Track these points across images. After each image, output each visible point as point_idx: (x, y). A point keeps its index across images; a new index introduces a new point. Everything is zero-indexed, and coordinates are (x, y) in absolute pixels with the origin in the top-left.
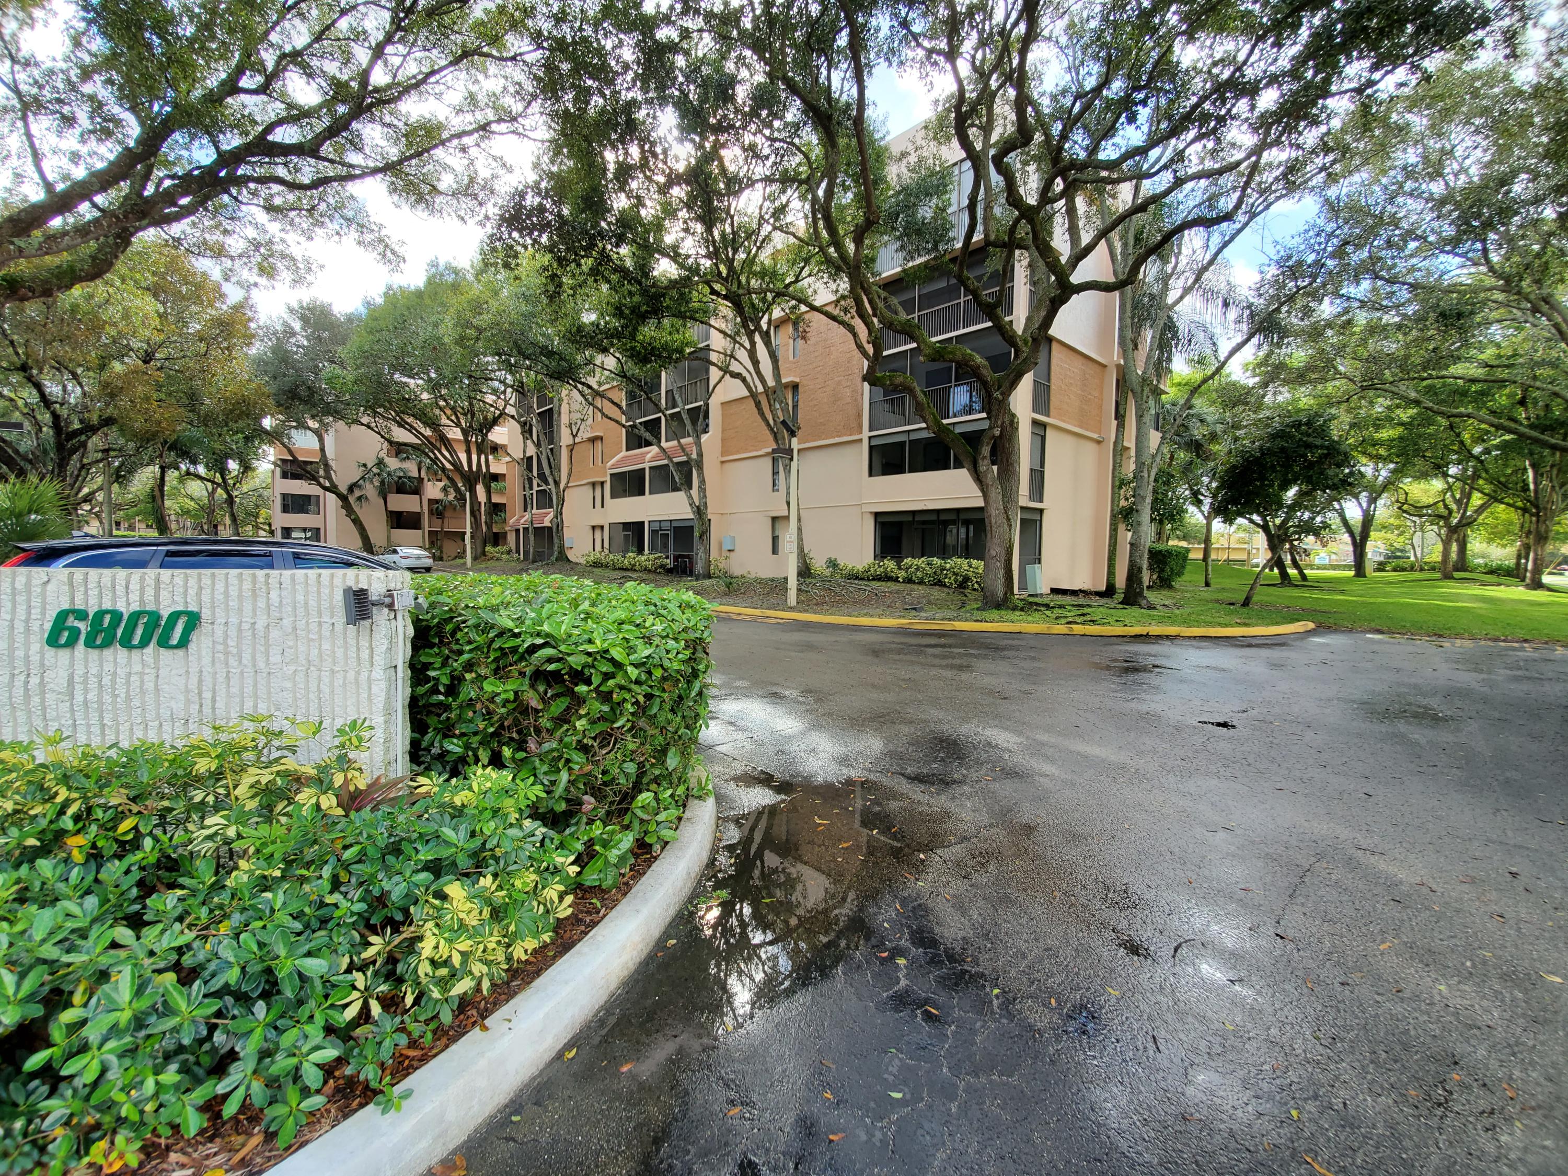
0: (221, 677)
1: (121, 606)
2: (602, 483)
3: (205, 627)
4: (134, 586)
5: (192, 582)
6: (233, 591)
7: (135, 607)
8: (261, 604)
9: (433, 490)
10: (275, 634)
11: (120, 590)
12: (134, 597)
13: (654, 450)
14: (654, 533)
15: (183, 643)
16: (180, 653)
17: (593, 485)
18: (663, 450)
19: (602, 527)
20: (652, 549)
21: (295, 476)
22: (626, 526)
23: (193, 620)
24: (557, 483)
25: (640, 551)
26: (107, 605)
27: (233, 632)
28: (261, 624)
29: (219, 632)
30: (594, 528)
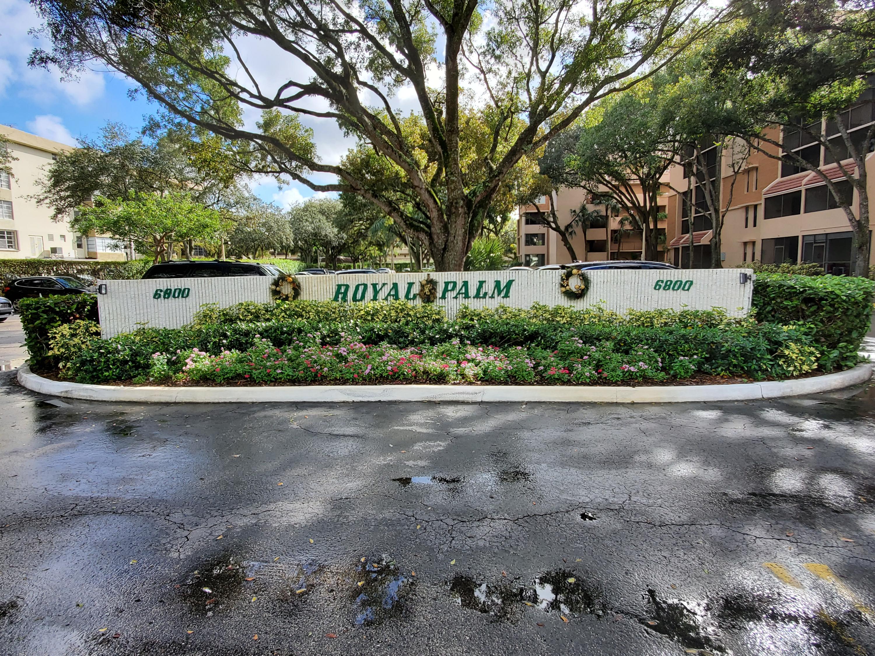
0: (698, 298)
1: (672, 279)
2: (756, 207)
3: (694, 285)
4: (676, 274)
5: (691, 273)
6: (703, 275)
7: (676, 279)
8: (710, 278)
9: (614, 224)
10: (714, 287)
11: (672, 275)
12: (676, 277)
13: (811, 174)
14: (807, 246)
15: (688, 290)
16: (687, 292)
17: (747, 208)
18: (820, 172)
19: (754, 243)
20: (805, 260)
21: (533, 223)
22: (778, 241)
23: (691, 283)
24: (717, 211)
25: (794, 262)
26: (669, 279)
27: (702, 286)
28: (710, 285)
29: (698, 286)
30: (745, 244)
